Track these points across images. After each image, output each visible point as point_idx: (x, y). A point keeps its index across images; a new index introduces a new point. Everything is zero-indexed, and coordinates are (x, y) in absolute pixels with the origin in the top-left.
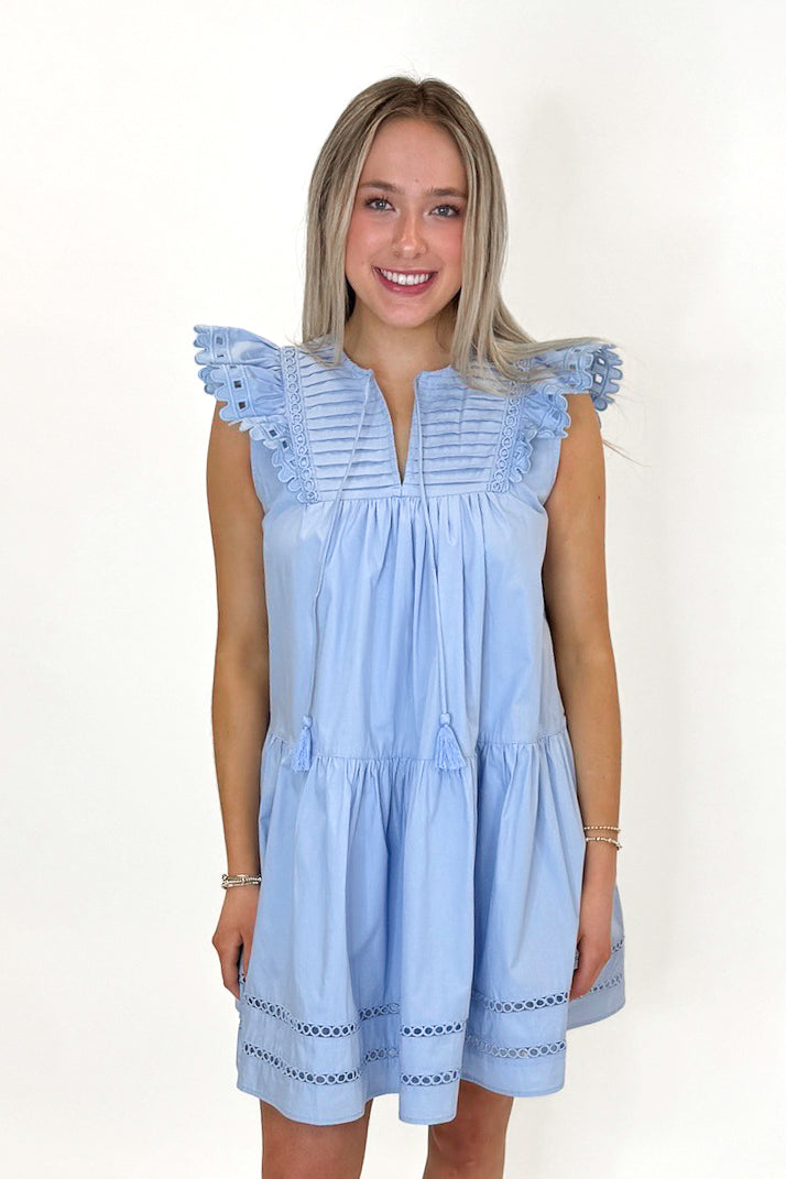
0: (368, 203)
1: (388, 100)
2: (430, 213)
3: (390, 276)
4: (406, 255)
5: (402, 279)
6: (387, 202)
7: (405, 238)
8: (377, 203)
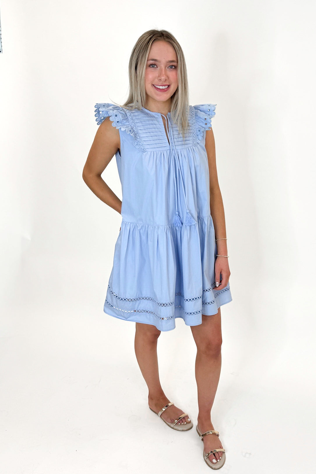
0: (150, 66)
1: (153, 35)
2: (168, 68)
3: (157, 87)
4: (162, 80)
5: (161, 87)
6: (155, 65)
7: (162, 75)
8: (152, 65)
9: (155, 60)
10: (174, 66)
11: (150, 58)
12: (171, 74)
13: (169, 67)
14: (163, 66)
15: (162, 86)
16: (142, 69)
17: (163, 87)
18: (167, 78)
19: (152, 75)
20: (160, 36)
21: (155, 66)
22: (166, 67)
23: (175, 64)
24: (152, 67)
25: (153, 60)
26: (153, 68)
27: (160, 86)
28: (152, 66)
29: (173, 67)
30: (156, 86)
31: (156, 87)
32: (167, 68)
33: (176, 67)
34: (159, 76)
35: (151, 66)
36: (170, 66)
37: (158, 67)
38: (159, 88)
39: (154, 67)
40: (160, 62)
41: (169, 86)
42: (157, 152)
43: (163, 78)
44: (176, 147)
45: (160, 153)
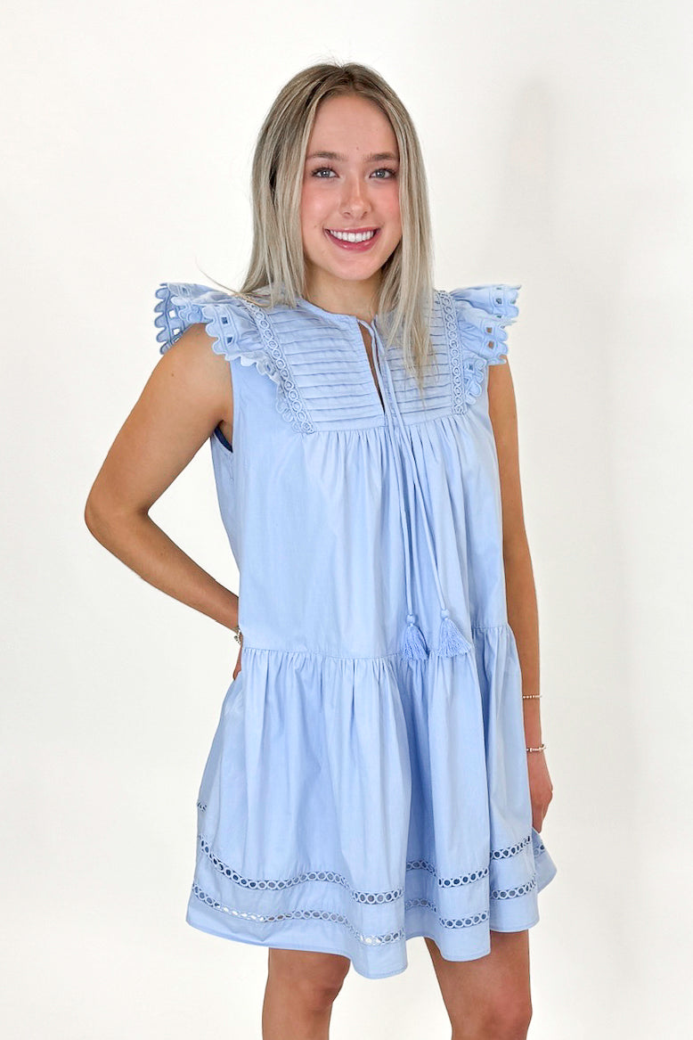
0: (314, 174)
1: (323, 80)
2: (370, 177)
3: (340, 235)
4: (355, 215)
5: (351, 238)
6: (331, 170)
7: (353, 199)
8: (322, 172)
9: (331, 155)
10: (390, 171)
11: (314, 149)
12: (381, 195)
13: (374, 175)
14: (355, 173)
15: (355, 232)
16: (291, 185)
17: (359, 237)
18: (369, 209)
19: (324, 199)
20: (345, 82)
21: (332, 174)
22: (363, 175)
23: (390, 164)
24: (323, 176)
25: (323, 155)
26: (325, 180)
27: (348, 232)
28: (322, 174)
29: (387, 174)
30: (335, 234)
31: (336, 238)
32: (367, 177)
33: (394, 174)
34: (344, 204)
35: (319, 174)
36: (376, 172)
37: (341, 176)
38: (345, 239)
39: (327, 176)
40: (344, 159)
41: (376, 232)
42: (348, 434)
43: (357, 208)
44: (405, 419)
45: (355, 437)
